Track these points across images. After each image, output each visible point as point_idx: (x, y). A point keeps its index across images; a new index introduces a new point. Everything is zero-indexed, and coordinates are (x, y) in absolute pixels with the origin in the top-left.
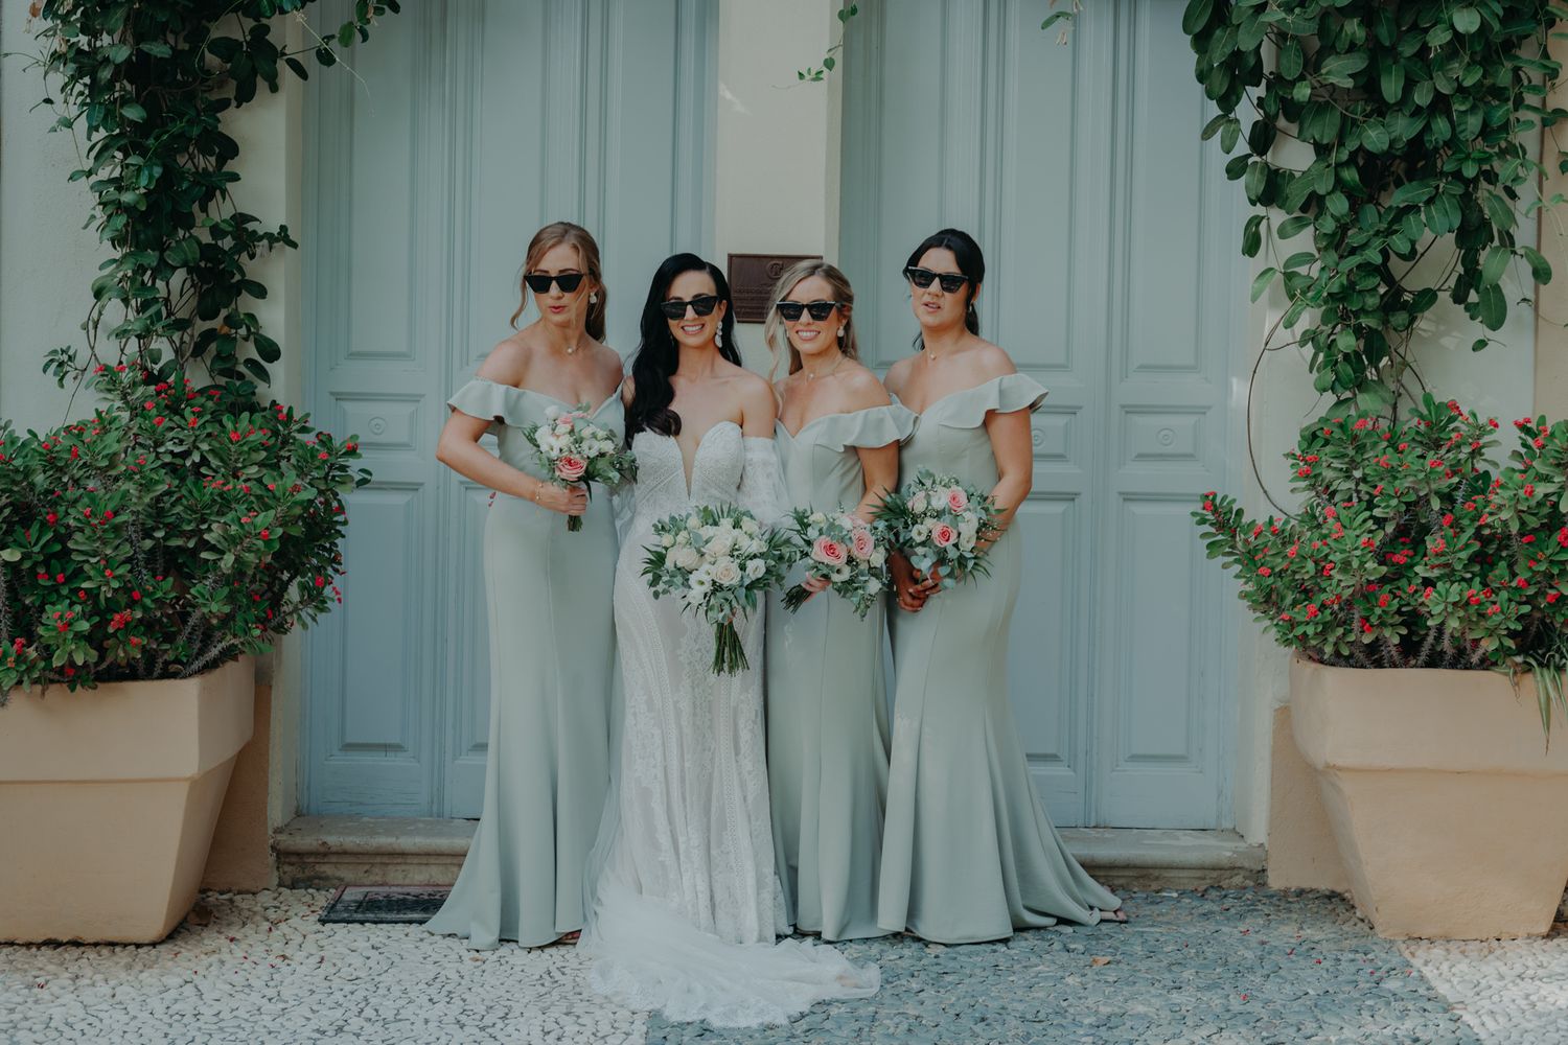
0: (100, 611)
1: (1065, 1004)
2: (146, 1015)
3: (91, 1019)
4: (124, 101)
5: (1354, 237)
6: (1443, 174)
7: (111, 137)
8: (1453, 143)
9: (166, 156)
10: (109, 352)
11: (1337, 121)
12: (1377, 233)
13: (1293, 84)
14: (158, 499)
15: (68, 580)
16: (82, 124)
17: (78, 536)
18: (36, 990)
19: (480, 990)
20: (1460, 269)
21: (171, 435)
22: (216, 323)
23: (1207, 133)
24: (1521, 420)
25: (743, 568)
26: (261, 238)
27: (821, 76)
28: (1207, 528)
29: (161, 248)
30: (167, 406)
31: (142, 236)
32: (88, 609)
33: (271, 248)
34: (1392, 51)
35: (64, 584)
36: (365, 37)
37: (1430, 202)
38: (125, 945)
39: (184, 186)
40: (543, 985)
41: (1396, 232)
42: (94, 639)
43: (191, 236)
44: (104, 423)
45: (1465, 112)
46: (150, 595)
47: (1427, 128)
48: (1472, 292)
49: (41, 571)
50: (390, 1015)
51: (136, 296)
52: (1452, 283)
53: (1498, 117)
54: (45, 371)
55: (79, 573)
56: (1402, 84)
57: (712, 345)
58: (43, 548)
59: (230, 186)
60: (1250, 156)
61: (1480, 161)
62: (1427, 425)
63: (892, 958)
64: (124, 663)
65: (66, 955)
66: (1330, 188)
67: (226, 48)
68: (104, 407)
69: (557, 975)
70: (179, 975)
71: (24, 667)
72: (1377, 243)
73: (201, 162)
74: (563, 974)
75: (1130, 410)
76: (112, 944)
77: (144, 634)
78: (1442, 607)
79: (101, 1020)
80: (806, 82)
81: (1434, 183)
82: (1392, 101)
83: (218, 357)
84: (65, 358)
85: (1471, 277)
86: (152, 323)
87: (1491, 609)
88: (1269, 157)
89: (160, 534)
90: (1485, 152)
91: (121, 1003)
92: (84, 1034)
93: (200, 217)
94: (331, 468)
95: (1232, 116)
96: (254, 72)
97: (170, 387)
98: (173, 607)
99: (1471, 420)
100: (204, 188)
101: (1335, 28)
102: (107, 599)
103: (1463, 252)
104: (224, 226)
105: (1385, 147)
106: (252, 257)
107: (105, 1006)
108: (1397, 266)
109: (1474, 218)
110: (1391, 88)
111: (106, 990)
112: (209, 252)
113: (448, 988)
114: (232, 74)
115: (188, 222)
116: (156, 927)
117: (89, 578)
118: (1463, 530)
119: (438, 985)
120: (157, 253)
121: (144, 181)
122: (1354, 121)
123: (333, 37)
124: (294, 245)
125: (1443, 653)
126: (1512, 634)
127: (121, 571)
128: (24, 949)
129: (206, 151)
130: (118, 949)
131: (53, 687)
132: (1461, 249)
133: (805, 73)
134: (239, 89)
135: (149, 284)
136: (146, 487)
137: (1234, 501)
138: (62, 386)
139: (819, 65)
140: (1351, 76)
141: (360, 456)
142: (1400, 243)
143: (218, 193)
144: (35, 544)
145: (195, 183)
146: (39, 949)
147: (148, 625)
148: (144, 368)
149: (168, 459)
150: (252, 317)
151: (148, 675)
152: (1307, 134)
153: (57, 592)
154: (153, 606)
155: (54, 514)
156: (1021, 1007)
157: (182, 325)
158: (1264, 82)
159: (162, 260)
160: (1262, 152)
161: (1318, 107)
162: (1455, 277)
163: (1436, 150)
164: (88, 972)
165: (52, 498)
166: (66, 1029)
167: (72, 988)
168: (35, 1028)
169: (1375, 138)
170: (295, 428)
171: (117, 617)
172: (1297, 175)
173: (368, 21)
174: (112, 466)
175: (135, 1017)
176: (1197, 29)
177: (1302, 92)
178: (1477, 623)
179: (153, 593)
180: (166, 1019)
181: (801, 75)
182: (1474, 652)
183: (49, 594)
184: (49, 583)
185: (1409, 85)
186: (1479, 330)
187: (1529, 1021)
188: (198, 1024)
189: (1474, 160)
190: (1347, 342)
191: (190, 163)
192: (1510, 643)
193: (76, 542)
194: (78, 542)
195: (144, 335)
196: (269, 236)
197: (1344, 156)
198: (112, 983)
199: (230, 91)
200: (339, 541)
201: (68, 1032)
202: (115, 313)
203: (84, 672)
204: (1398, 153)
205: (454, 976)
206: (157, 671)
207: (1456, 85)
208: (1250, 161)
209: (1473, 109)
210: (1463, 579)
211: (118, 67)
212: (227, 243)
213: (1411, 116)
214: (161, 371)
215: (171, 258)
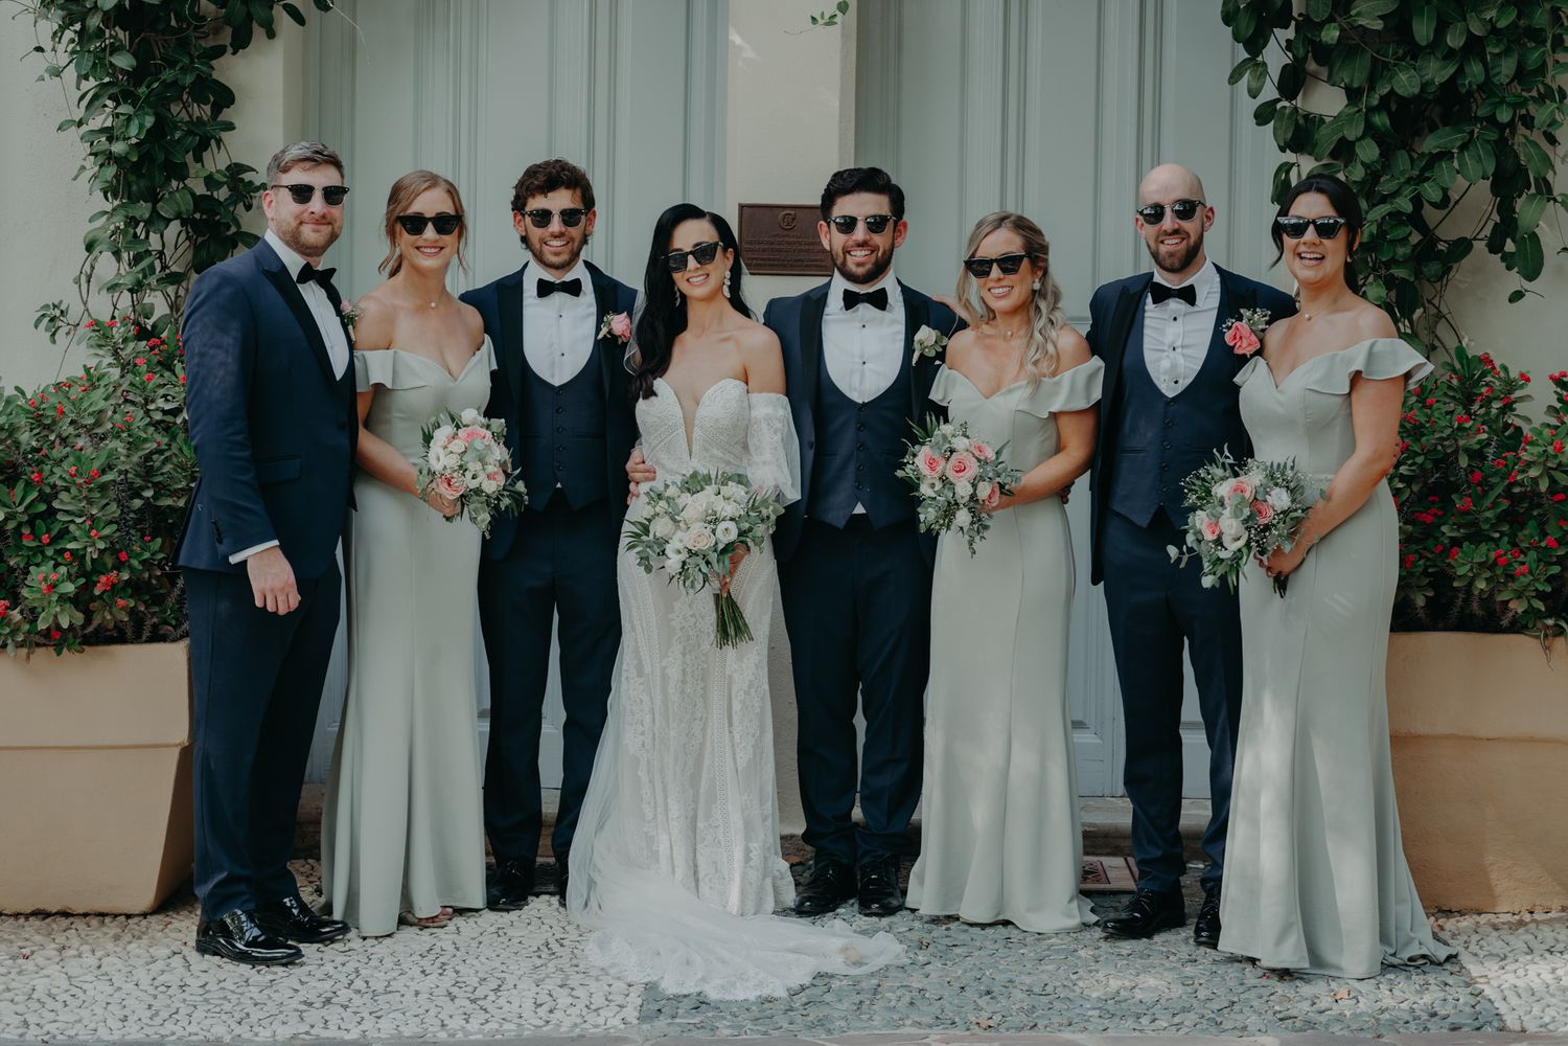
0: (87, 574)
1: (1074, 977)
2: (131, 986)
3: (74, 990)
4: (115, 49)
5: (1386, 186)
6: (1478, 119)
7: (103, 86)
8: (1487, 87)
9: (159, 103)
10: (101, 306)
11: (1368, 64)
12: (1409, 181)
13: (1321, 26)
14: (148, 457)
15: (54, 541)
16: (71, 73)
17: (64, 496)
18: (21, 961)
19: (475, 962)
20: (1496, 218)
21: (162, 392)
23: (1234, 77)
24: (1557, 374)
27: (835, 20)
29: (153, 198)
30: (159, 362)
31: (134, 188)
32: (74, 570)
35: (49, 544)
37: (1463, 148)
38: (116, 916)
39: (178, 135)
40: (540, 957)
41: (1428, 179)
42: (80, 600)
43: (185, 187)
44: (92, 380)
45: (1498, 55)
46: (137, 556)
47: (1460, 71)
48: (1509, 241)
49: (26, 531)
50: (380, 987)
51: (128, 250)
52: (1487, 231)
53: (1533, 58)
54: (36, 327)
55: (64, 533)
56: (1434, 25)
57: (720, 295)
58: (27, 508)
59: (225, 136)
60: (1278, 100)
61: (1515, 106)
62: (1459, 379)
63: (901, 930)
64: (111, 625)
65: (54, 926)
66: (1360, 133)
68: (92, 363)
69: (555, 946)
70: (168, 946)
71: (8, 630)
72: (1408, 191)
73: (196, 111)
74: (562, 945)
76: (102, 914)
77: (131, 596)
78: (1468, 567)
79: (85, 992)
80: (819, 28)
81: (1468, 129)
82: (1424, 43)
84: (57, 313)
85: (1507, 226)
86: (145, 277)
87: (1520, 568)
88: (1299, 102)
89: (148, 493)
90: (1520, 96)
91: (107, 974)
92: (66, 1005)
93: (194, 167)
95: (1260, 59)
96: (249, 17)
97: (163, 342)
98: (162, 569)
99: (1502, 374)
100: (198, 138)
102: (93, 560)
103: (1498, 199)
104: (217, 175)
105: (1417, 91)
106: (248, 207)
107: (89, 978)
108: (1431, 215)
109: (1508, 166)
110: (1423, 31)
111: (91, 961)
112: (198, 200)
113: (442, 959)
114: (227, 20)
115: (181, 173)
116: (146, 896)
117: (75, 539)
118: (1492, 487)
119: (431, 957)
120: (150, 205)
121: (133, 130)
122: (1385, 65)
125: (1472, 615)
126: (1541, 596)
127: (107, 531)
128: (12, 919)
129: (200, 99)
130: (109, 918)
131: (40, 651)
132: (1496, 197)
133: (818, 17)
134: (234, 36)
135: (143, 237)
136: (133, 446)
138: (54, 342)
139: (833, 10)
140: (1380, 17)
142: (1431, 192)
143: (213, 142)
144: (20, 504)
145: (190, 133)
146: (27, 919)
147: (136, 587)
148: (136, 323)
149: (158, 416)
151: (137, 638)
152: (1337, 78)
153: (42, 553)
154: (141, 568)
155: (40, 472)
156: (1028, 980)
157: (175, 279)
158: (1293, 23)
159: (154, 211)
160: (1291, 97)
161: (1347, 49)
162: (1490, 225)
163: (1470, 93)
164: (75, 942)
165: (38, 457)
166: (49, 1001)
167: (57, 960)
168: (16, 999)
169: (1406, 82)
171: (103, 579)
172: (1327, 120)
174: (98, 424)
175: (119, 989)
177: (1331, 34)
178: (1505, 584)
179: (142, 554)
180: (151, 990)
181: (814, 19)
182: (1504, 613)
183: (35, 555)
184: (34, 544)
185: (1441, 29)
186: (1515, 281)
187: (1553, 996)
188: (183, 996)
189: (1509, 105)
190: (1375, 293)
191: (184, 114)
192: (1540, 605)
193: (62, 502)
194: (64, 502)
195: (137, 288)
197: (1375, 102)
198: (99, 954)
199: (226, 37)
201: (50, 1004)
202: (107, 267)
203: (70, 635)
204: (1431, 97)
205: (451, 948)
206: (146, 634)
207: (1489, 27)
208: (1279, 106)
209: (1507, 53)
210: (1492, 539)
211: (106, 13)
212: (222, 194)
213: (1445, 58)
214: (154, 326)
215: (164, 210)
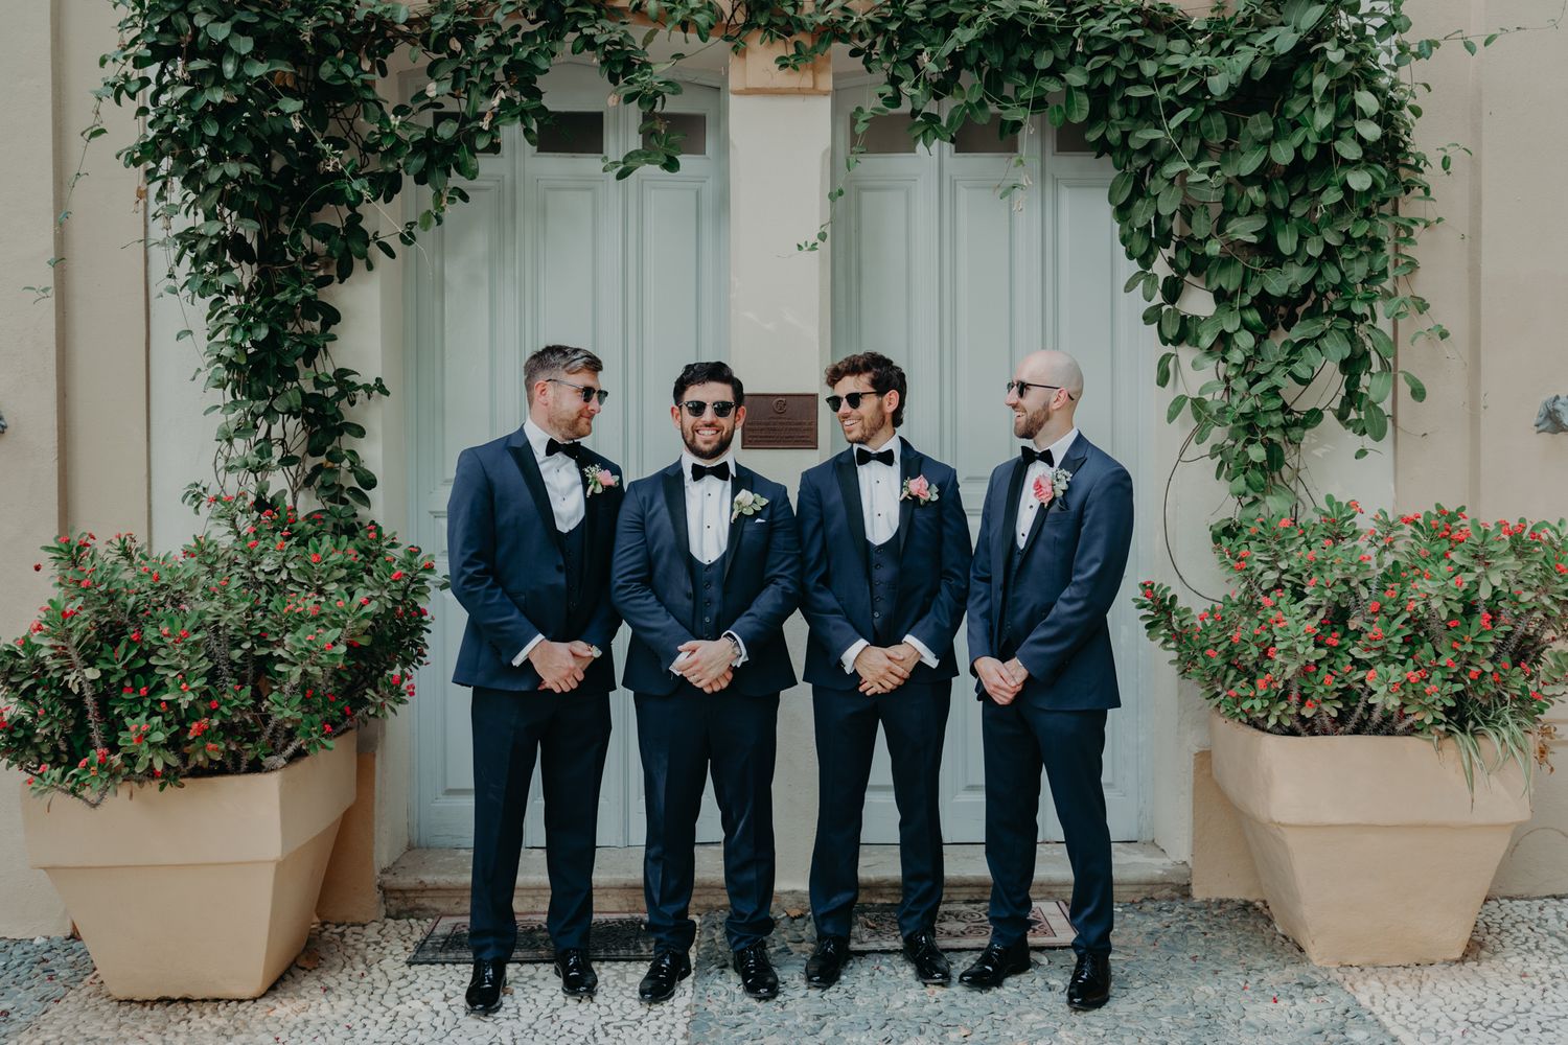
5: (1261, 368)
6: (1329, 313)
8: (1341, 286)
11: (1240, 272)
12: (1279, 363)
13: (1203, 242)
20: (1344, 392)
22: (322, 459)
23: (1131, 285)
26: (359, 388)
27: (816, 247)
28: (1144, 612)
29: (270, 397)
31: (254, 388)
32: (168, 719)
33: (369, 397)
34: (1286, 214)
35: (147, 696)
36: (440, 221)
37: (1322, 336)
38: (229, 1001)
39: (289, 344)
41: (1295, 361)
42: (173, 746)
43: (297, 387)
45: (1352, 260)
47: (1319, 274)
48: (1353, 411)
49: (127, 684)
52: (1336, 404)
53: (1379, 264)
54: (183, 501)
56: (1295, 239)
58: (127, 665)
59: (331, 346)
60: (1163, 304)
61: (1366, 301)
62: (1331, 522)
65: (173, 1014)
66: (1237, 327)
67: (325, 233)
72: (1280, 370)
73: (307, 326)
76: (217, 1000)
77: (223, 739)
80: (804, 252)
81: (1322, 321)
82: (1287, 252)
83: (323, 486)
84: (200, 490)
85: (1352, 397)
86: (264, 459)
88: (1179, 305)
90: (1370, 293)
93: (304, 371)
95: (1150, 270)
96: (351, 253)
97: (278, 512)
100: (308, 347)
101: (1235, 195)
102: (186, 709)
103: (1346, 377)
104: (322, 378)
105: (1285, 291)
106: (352, 403)
109: (1359, 350)
110: (1287, 243)
112: (307, 399)
114: (331, 254)
115: (293, 375)
116: (255, 983)
120: (267, 404)
122: (1255, 272)
123: (415, 223)
124: (387, 393)
127: (197, 685)
129: (311, 317)
130: (222, 1005)
132: (1344, 375)
133: (803, 246)
134: (339, 268)
137: (1169, 588)
138: (197, 513)
139: (813, 238)
140: (1254, 233)
142: (1300, 371)
143: (321, 351)
146: (152, 1007)
147: (227, 731)
150: (353, 453)
152: (1208, 285)
154: (230, 714)
157: (287, 460)
158: (1173, 244)
159: (270, 407)
160: (1173, 302)
161: (1225, 262)
162: (1339, 399)
169: (1275, 284)
170: (384, 544)
171: (196, 725)
173: (443, 209)
176: (1121, 201)
177: (1214, 248)
181: (799, 247)
184: (134, 696)
185: (1302, 240)
186: (1360, 441)
189: (1360, 300)
190: (1257, 453)
191: (297, 329)
193: (158, 658)
196: (367, 387)
197: (1247, 301)
199: (333, 269)
200: (425, 635)
204: (1295, 296)
207: (1344, 237)
208: (1164, 309)
209: (1359, 258)
212: (331, 391)
213: (1305, 265)
214: (272, 499)
215: (279, 405)
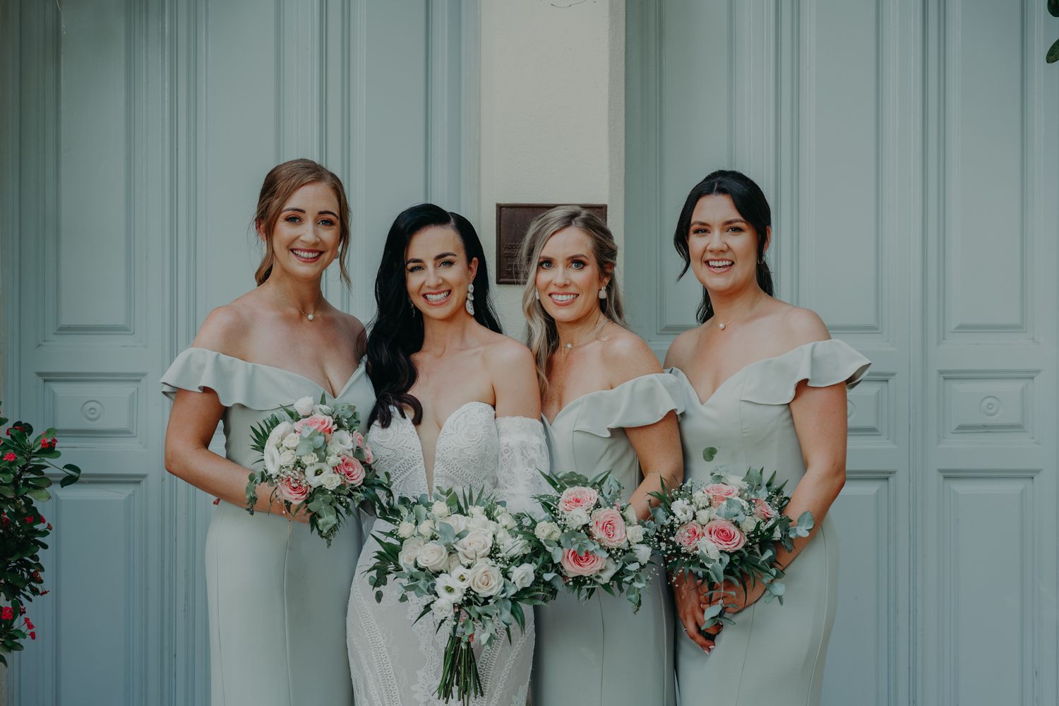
25: (506, 574)
57: (463, 312)
75: (948, 376)
94: (23, 469)
141: (58, 454)
